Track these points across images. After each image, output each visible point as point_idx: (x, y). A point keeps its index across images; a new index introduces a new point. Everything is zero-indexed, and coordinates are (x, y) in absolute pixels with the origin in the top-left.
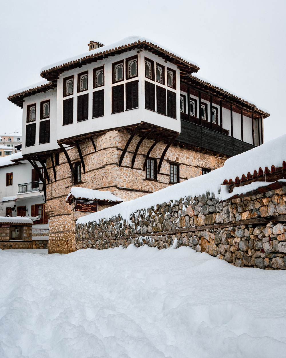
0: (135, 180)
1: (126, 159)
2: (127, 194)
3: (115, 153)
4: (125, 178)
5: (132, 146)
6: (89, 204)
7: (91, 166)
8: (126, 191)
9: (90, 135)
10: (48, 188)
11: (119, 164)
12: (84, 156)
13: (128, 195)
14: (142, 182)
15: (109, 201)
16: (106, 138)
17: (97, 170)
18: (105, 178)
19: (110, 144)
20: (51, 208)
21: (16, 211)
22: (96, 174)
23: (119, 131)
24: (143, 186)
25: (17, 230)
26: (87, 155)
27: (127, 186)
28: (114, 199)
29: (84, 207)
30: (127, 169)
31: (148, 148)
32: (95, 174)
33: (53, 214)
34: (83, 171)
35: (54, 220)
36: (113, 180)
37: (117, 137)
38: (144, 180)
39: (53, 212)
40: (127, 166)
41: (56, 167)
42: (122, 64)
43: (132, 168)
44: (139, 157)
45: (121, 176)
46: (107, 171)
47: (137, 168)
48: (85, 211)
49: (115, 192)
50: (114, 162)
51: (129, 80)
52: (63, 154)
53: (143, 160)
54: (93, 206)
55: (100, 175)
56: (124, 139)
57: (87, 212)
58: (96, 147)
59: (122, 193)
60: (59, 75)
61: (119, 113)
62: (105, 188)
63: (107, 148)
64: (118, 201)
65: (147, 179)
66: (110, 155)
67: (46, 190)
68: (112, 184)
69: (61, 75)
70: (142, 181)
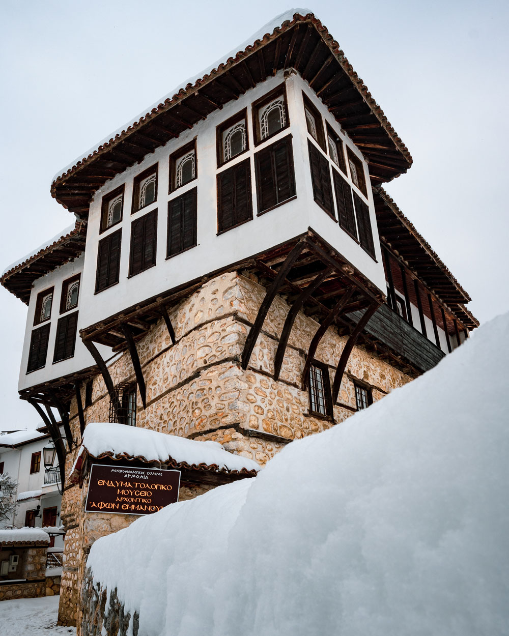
0: (286, 412)
1: (260, 350)
2: (267, 451)
3: (228, 329)
4: (259, 403)
5: (272, 321)
6: (142, 481)
7: (161, 384)
8: (264, 444)
9: (160, 300)
10: (68, 462)
11: (244, 361)
12: (145, 366)
13: (270, 453)
14: (302, 420)
15: (220, 468)
16: (203, 298)
17: (178, 390)
18: (200, 405)
19: (214, 309)
20: (70, 507)
21: (41, 516)
22: (174, 400)
23: (240, 272)
24: (305, 430)
25: (13, 556)
26: (152, 360)
27: (265, 427)
28: (234, 463)
29: (123, 492)
30: (264, 377)
31: (308, 335)
32: (173, 402)
33: (73, 520)
34: (140, 404)
35: (75, 536)
36: (227, 407)
37: (235, 288)
38: (305, 415)
39: (72, 517)
40: (264, 369)
41: (87, 410)
42: (242, 122)
43: (276, 377)
44: (291, 353)
45: (250, 397)
46: (207, 385)
47: (289, 380)
48: (129, 511)
49: (232, 445)
50: (226, 356)
51: (263, 144)
52: (100, 377)
53: (299, 363)
54: (162, 487)
55: (186, 399)
56: (253, 296)
57: (135, 511)
58: (176, 332)
59: (254, 448)
60: (94, 193)
61: (238, 226)
62: (200, 434)
63: (206, 323)
64: (249, 469)
65: (311, 414)
66: (214, 338)
67: (66, 467)
68: (223, 420)
69: (97, 193)
70: (302, 418)
